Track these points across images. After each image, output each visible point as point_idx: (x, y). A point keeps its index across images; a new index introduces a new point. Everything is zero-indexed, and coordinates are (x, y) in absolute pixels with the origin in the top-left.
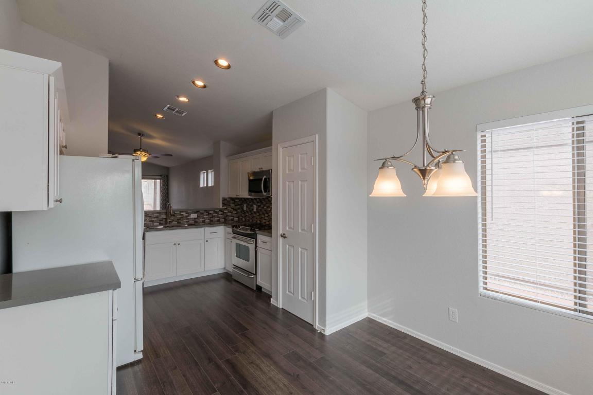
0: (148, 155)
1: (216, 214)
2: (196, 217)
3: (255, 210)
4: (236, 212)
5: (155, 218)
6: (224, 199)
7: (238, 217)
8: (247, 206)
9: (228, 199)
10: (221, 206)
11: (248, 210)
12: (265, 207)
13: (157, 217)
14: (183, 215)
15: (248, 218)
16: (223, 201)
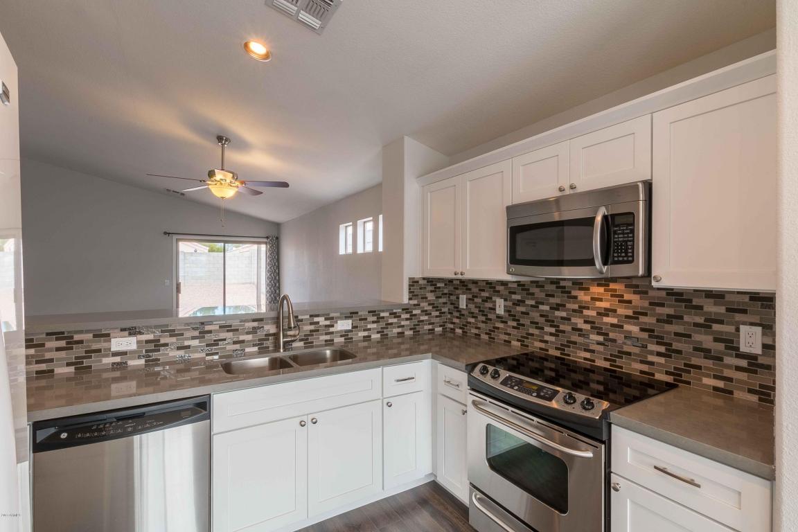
0: (237, 183)
1: (396, 320)
2: (350, 328)
3: (500, 311)
4: (437, 313)
5: (248, 333)
6: (413, 282)
7: (443, 326)
8: (468, 300)
9: (421, 282)
10: (405, 300)
11: (476, 311)
13: (254, 331)
15: (474, 331)
16: (410, 285)
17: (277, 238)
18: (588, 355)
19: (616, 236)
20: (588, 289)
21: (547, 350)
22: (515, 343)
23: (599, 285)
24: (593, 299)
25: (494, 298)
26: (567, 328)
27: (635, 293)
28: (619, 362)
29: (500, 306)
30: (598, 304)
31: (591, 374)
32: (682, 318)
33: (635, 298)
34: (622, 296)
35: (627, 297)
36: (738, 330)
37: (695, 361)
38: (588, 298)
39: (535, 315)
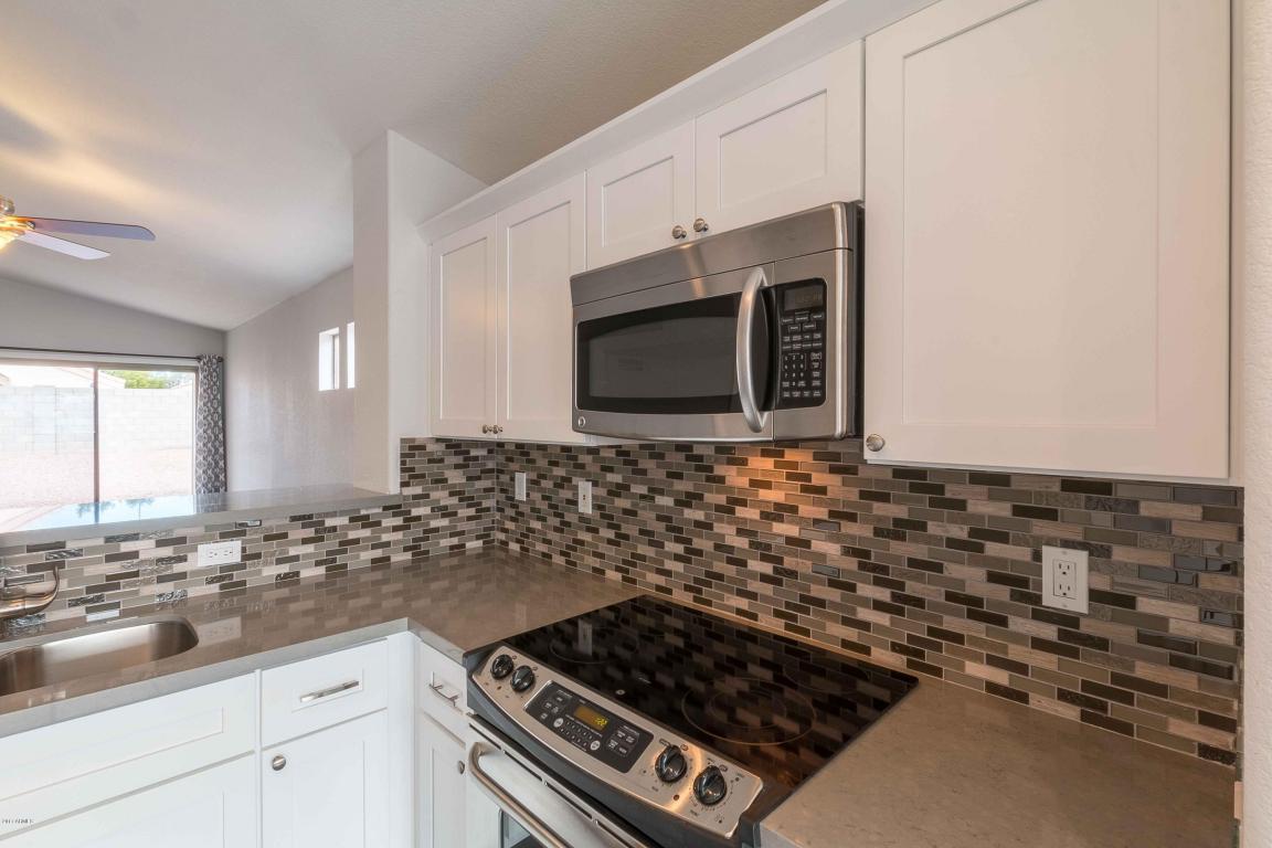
1: (367, 533)
2: (236, 558)
3: (586, 507)
4: (472, 511)
6: (412, 449)
7: (484, 536)
8: (533, 483)
9: (431, 447)
10: (392, 485)
11: (543, 506)
12: (666, 501)
14: (135, 554)
15: (541, 547)
16: (403, 455)
17: (221, 360)
18: (744, 604)
19: (787, 339)
20: (744, 462)
21: (670, 592)
22: (613, 575)
23: (765, 455)
24: (753, 483)
25: (575, 480)
26: (707, 545)
27: (833, 470)
28: (802, 620)
29: (586, 497)
30: (764, 494)
31: (749, 645)
32: (922, 526)
33: (832, 482)
34: (808, 477)
35: (818, 479)
36: (1037, 556)
37: (951, 623)
38: (743, 482)
39: (648, 517)
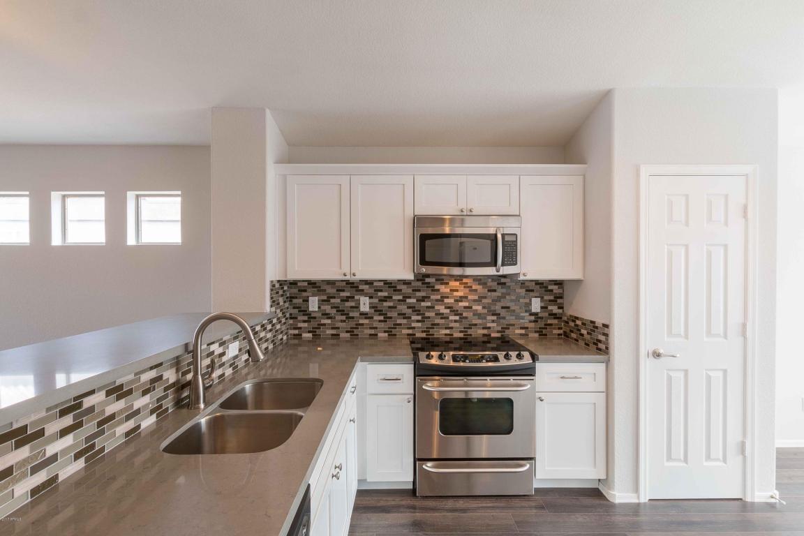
1: (264, 334)
2: (237, 352)
3: (365, 308)
6: (273, 286)
9: (277, 286)
10: (268, 308)
11: (332, 311)
15: (330, 332)
16: (271, 290)
18: (448, 332)
19: (506, 248)
20: (447, 284)
21: (415, 335)
22: (382, 335)
23: (456, 280)
24: (451, 290)
26: (431, 314)
29: (365, 304)
30: (455, 294)
35: (474, 287)
36: (531, 301)
37: (512, 322)
38: (448, 290)
39: (403, 308)
